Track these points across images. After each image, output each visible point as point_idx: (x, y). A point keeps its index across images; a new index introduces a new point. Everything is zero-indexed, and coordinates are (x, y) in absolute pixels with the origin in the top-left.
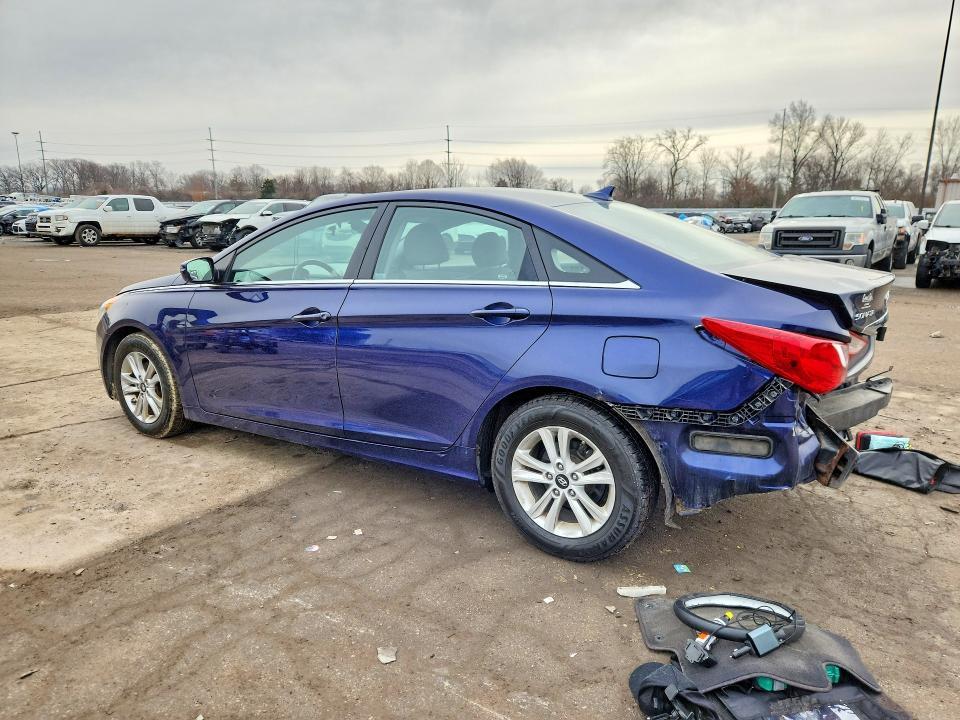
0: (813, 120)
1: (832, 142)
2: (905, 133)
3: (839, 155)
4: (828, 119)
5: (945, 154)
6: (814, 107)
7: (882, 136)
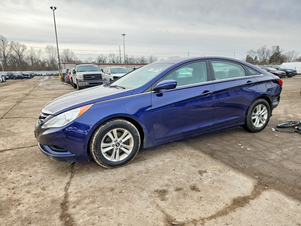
0: (7, 42)
1: (16, 50)
2: (39, 49)
3: (20, 54)
4: (12, 42)
5: (51, 56)
6: (6, 38)
7: (32, 49)
